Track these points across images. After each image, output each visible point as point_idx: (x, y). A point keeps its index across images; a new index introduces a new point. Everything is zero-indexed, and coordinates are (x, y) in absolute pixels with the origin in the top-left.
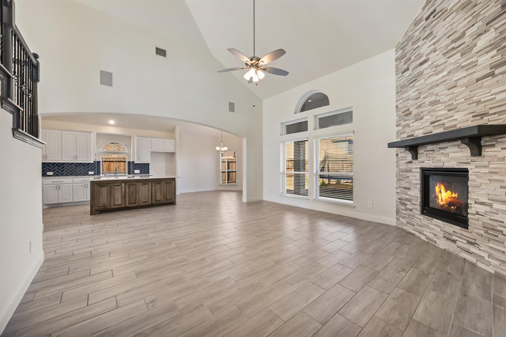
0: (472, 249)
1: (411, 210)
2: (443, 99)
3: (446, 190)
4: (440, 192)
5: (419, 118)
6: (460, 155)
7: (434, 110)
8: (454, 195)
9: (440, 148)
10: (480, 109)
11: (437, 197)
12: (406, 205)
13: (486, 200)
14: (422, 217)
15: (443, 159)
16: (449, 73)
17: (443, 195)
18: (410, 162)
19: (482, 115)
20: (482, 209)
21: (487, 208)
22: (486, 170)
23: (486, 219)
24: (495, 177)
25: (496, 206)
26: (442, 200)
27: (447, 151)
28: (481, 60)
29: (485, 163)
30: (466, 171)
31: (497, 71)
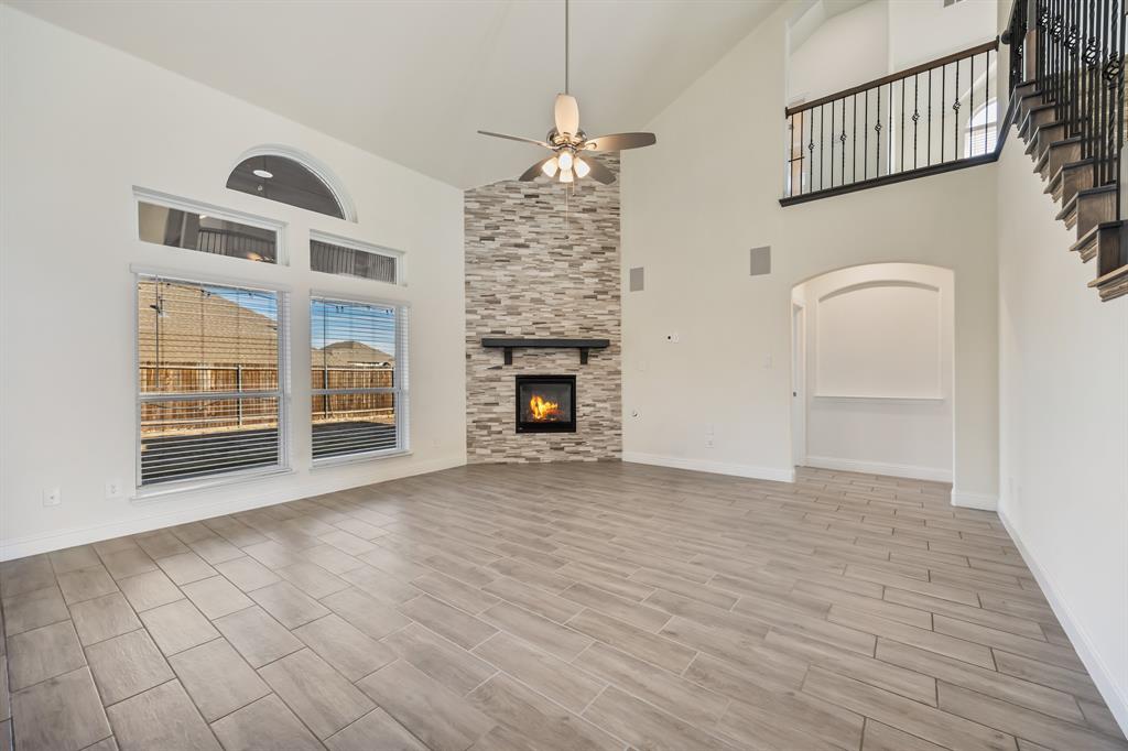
0: (581, 448)
1: (500, 432)
2: (549, 301)
3: (544, 402)
4: (537, 405)
5: (513, 311)
6: (568, 362)
7: (538, 309)
8: (553, 406)
9: (547, 354)
10: (586, 323)
11: (533, 412)
12: (490, 427)
13: (591, 402)
14: (519, 436)
15: (549, 365)
16: (556, 276)
17: (541, 408)
18: (499, 368)
19: (589, 329)
20: (587, 410)
21: (592, 409)
22: (591, 377)
23: (591, 418)
24: (599, 382)
25: (599, 405)
26: (539, 414)
27: (554, 357)
28: (586, 280)
29: (590, 371)
30: (574, 377)
31: (599, 297)
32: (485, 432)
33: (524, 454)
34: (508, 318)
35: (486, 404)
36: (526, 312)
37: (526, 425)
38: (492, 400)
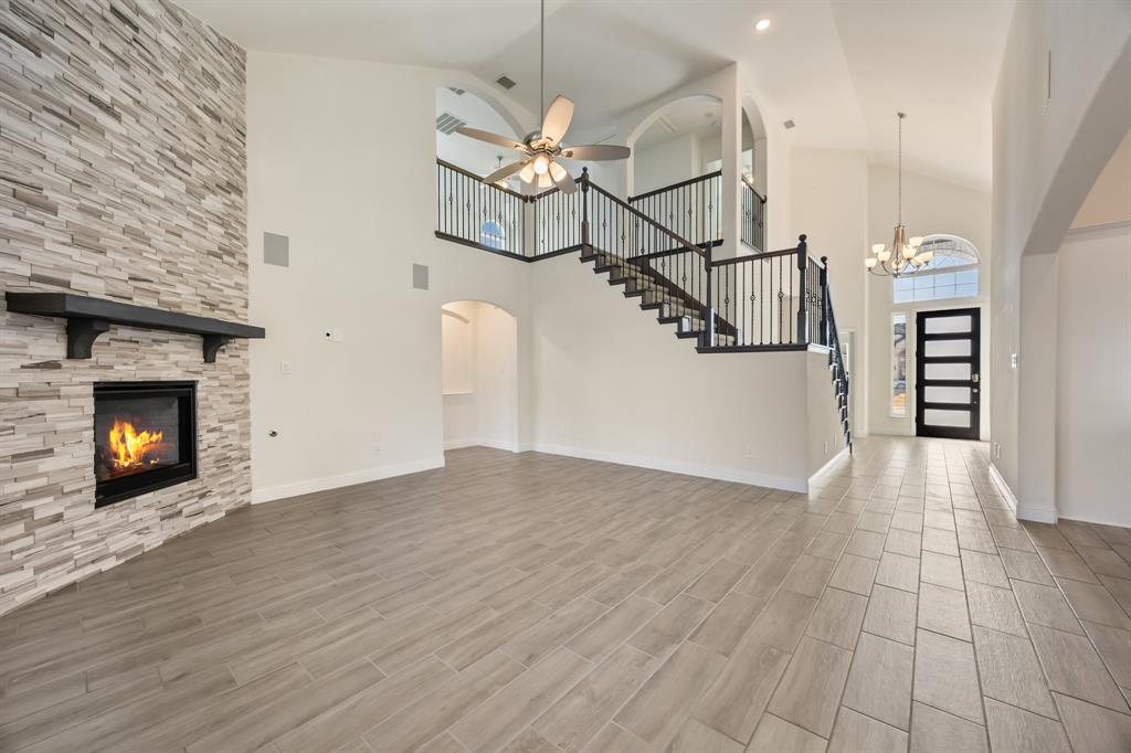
0: (206, 503)
1: (58, 518)
3: (137, 433)
4: (123, 440)
6: (186, 358)
7: (140, 253)
8: (155, 437)
9: (154, 341)
10: (212, 296)
12: (31, 511)
13: (215, 424)
14: (103, 513)
15: (158, 363)
17: (131, 444)
18: (53, 365)
19: (213, 306)
20: (212, 437)
21: (217, 435)
22: (216, 383)
23: (218, 450)
24: (227, 391)
25: (227, 427)
26: (128, 456)
27: (165, 348)
28: (211, 226)
29: (216, 373)
30: (192, 385)
32: (19, 528)
33: (112, 549)
34: (75, 253)
35: (17, 457)
36: (116, 251)
37: (115, 486)
38: (36, 444)
